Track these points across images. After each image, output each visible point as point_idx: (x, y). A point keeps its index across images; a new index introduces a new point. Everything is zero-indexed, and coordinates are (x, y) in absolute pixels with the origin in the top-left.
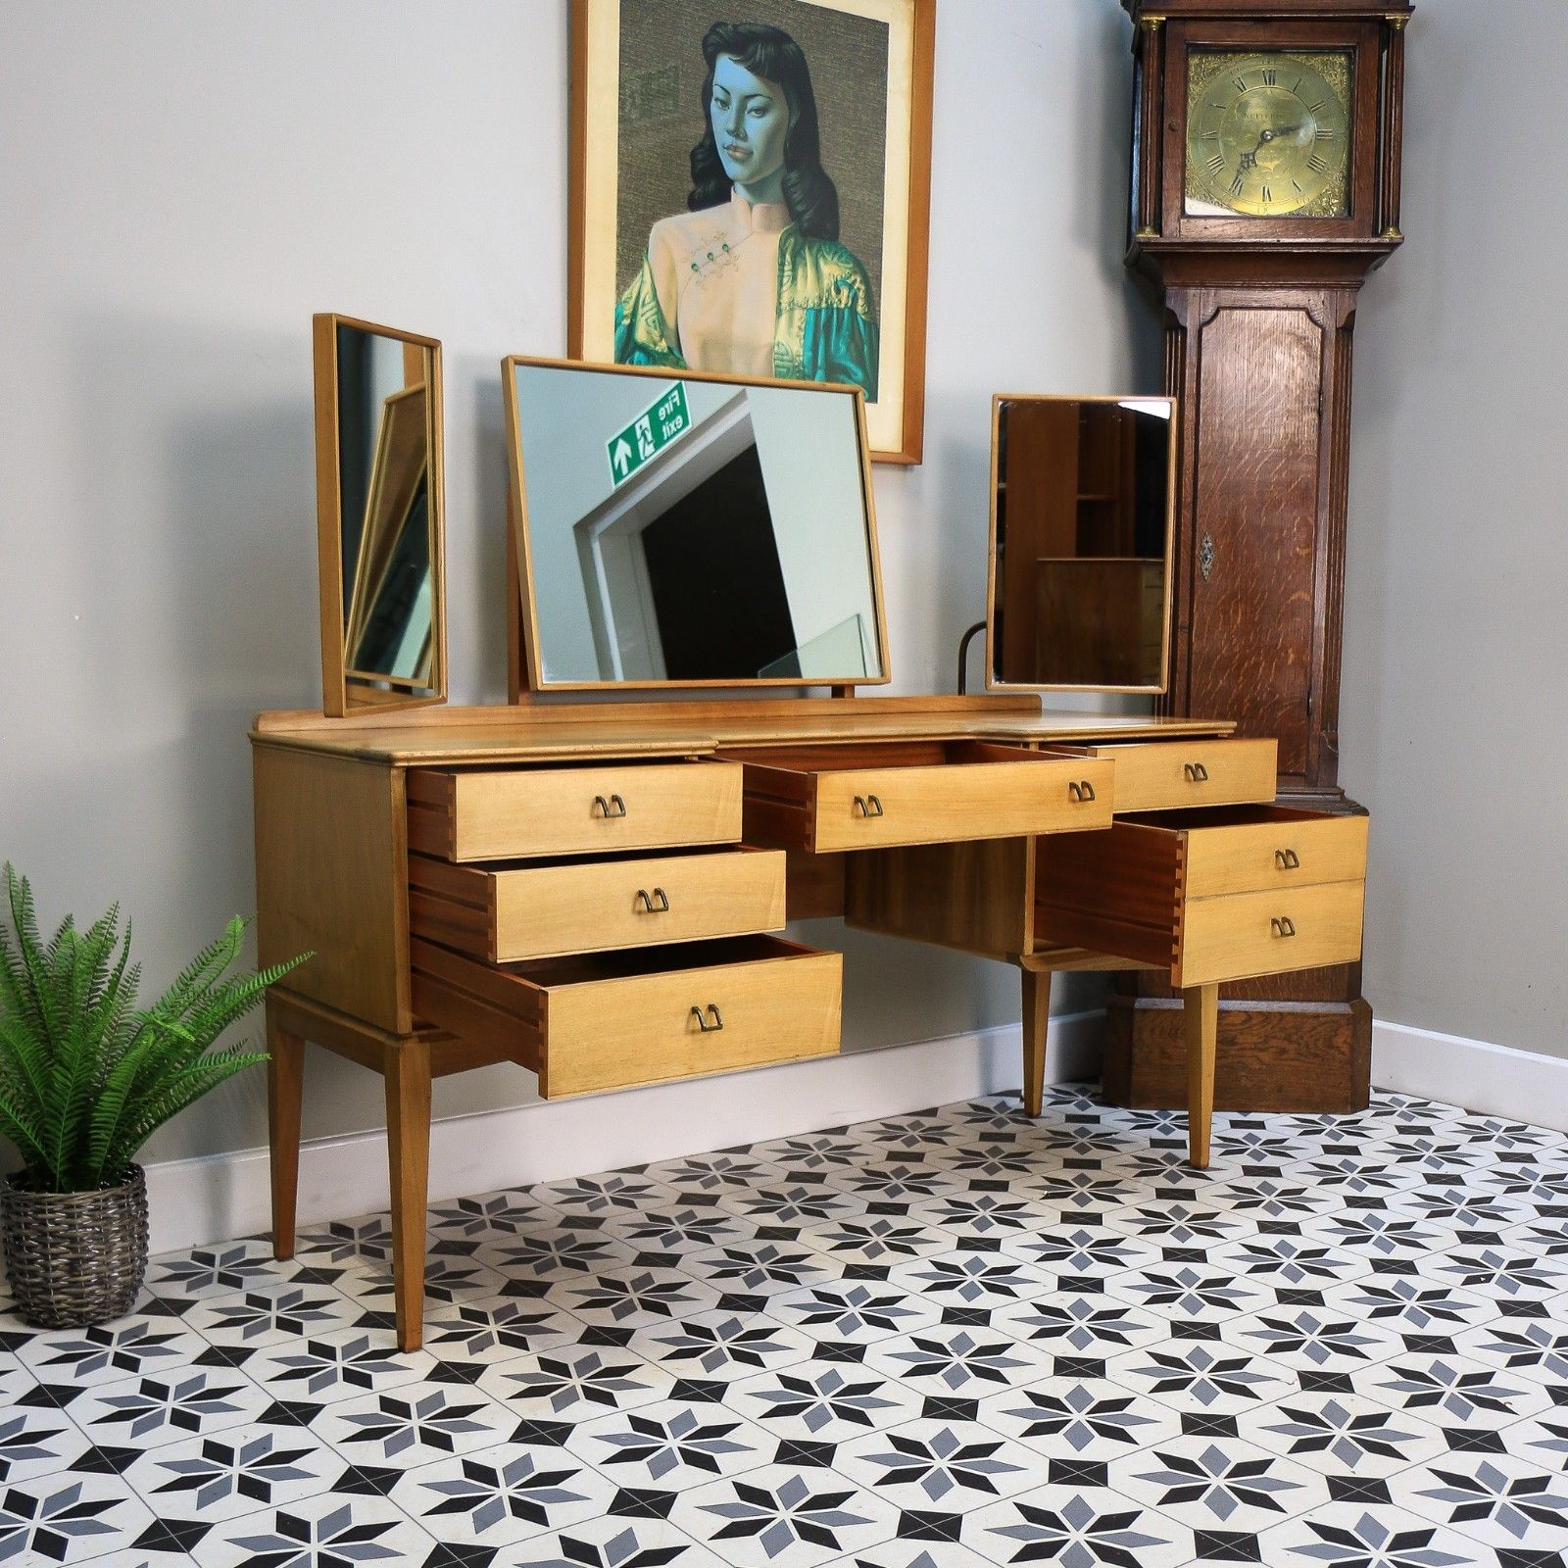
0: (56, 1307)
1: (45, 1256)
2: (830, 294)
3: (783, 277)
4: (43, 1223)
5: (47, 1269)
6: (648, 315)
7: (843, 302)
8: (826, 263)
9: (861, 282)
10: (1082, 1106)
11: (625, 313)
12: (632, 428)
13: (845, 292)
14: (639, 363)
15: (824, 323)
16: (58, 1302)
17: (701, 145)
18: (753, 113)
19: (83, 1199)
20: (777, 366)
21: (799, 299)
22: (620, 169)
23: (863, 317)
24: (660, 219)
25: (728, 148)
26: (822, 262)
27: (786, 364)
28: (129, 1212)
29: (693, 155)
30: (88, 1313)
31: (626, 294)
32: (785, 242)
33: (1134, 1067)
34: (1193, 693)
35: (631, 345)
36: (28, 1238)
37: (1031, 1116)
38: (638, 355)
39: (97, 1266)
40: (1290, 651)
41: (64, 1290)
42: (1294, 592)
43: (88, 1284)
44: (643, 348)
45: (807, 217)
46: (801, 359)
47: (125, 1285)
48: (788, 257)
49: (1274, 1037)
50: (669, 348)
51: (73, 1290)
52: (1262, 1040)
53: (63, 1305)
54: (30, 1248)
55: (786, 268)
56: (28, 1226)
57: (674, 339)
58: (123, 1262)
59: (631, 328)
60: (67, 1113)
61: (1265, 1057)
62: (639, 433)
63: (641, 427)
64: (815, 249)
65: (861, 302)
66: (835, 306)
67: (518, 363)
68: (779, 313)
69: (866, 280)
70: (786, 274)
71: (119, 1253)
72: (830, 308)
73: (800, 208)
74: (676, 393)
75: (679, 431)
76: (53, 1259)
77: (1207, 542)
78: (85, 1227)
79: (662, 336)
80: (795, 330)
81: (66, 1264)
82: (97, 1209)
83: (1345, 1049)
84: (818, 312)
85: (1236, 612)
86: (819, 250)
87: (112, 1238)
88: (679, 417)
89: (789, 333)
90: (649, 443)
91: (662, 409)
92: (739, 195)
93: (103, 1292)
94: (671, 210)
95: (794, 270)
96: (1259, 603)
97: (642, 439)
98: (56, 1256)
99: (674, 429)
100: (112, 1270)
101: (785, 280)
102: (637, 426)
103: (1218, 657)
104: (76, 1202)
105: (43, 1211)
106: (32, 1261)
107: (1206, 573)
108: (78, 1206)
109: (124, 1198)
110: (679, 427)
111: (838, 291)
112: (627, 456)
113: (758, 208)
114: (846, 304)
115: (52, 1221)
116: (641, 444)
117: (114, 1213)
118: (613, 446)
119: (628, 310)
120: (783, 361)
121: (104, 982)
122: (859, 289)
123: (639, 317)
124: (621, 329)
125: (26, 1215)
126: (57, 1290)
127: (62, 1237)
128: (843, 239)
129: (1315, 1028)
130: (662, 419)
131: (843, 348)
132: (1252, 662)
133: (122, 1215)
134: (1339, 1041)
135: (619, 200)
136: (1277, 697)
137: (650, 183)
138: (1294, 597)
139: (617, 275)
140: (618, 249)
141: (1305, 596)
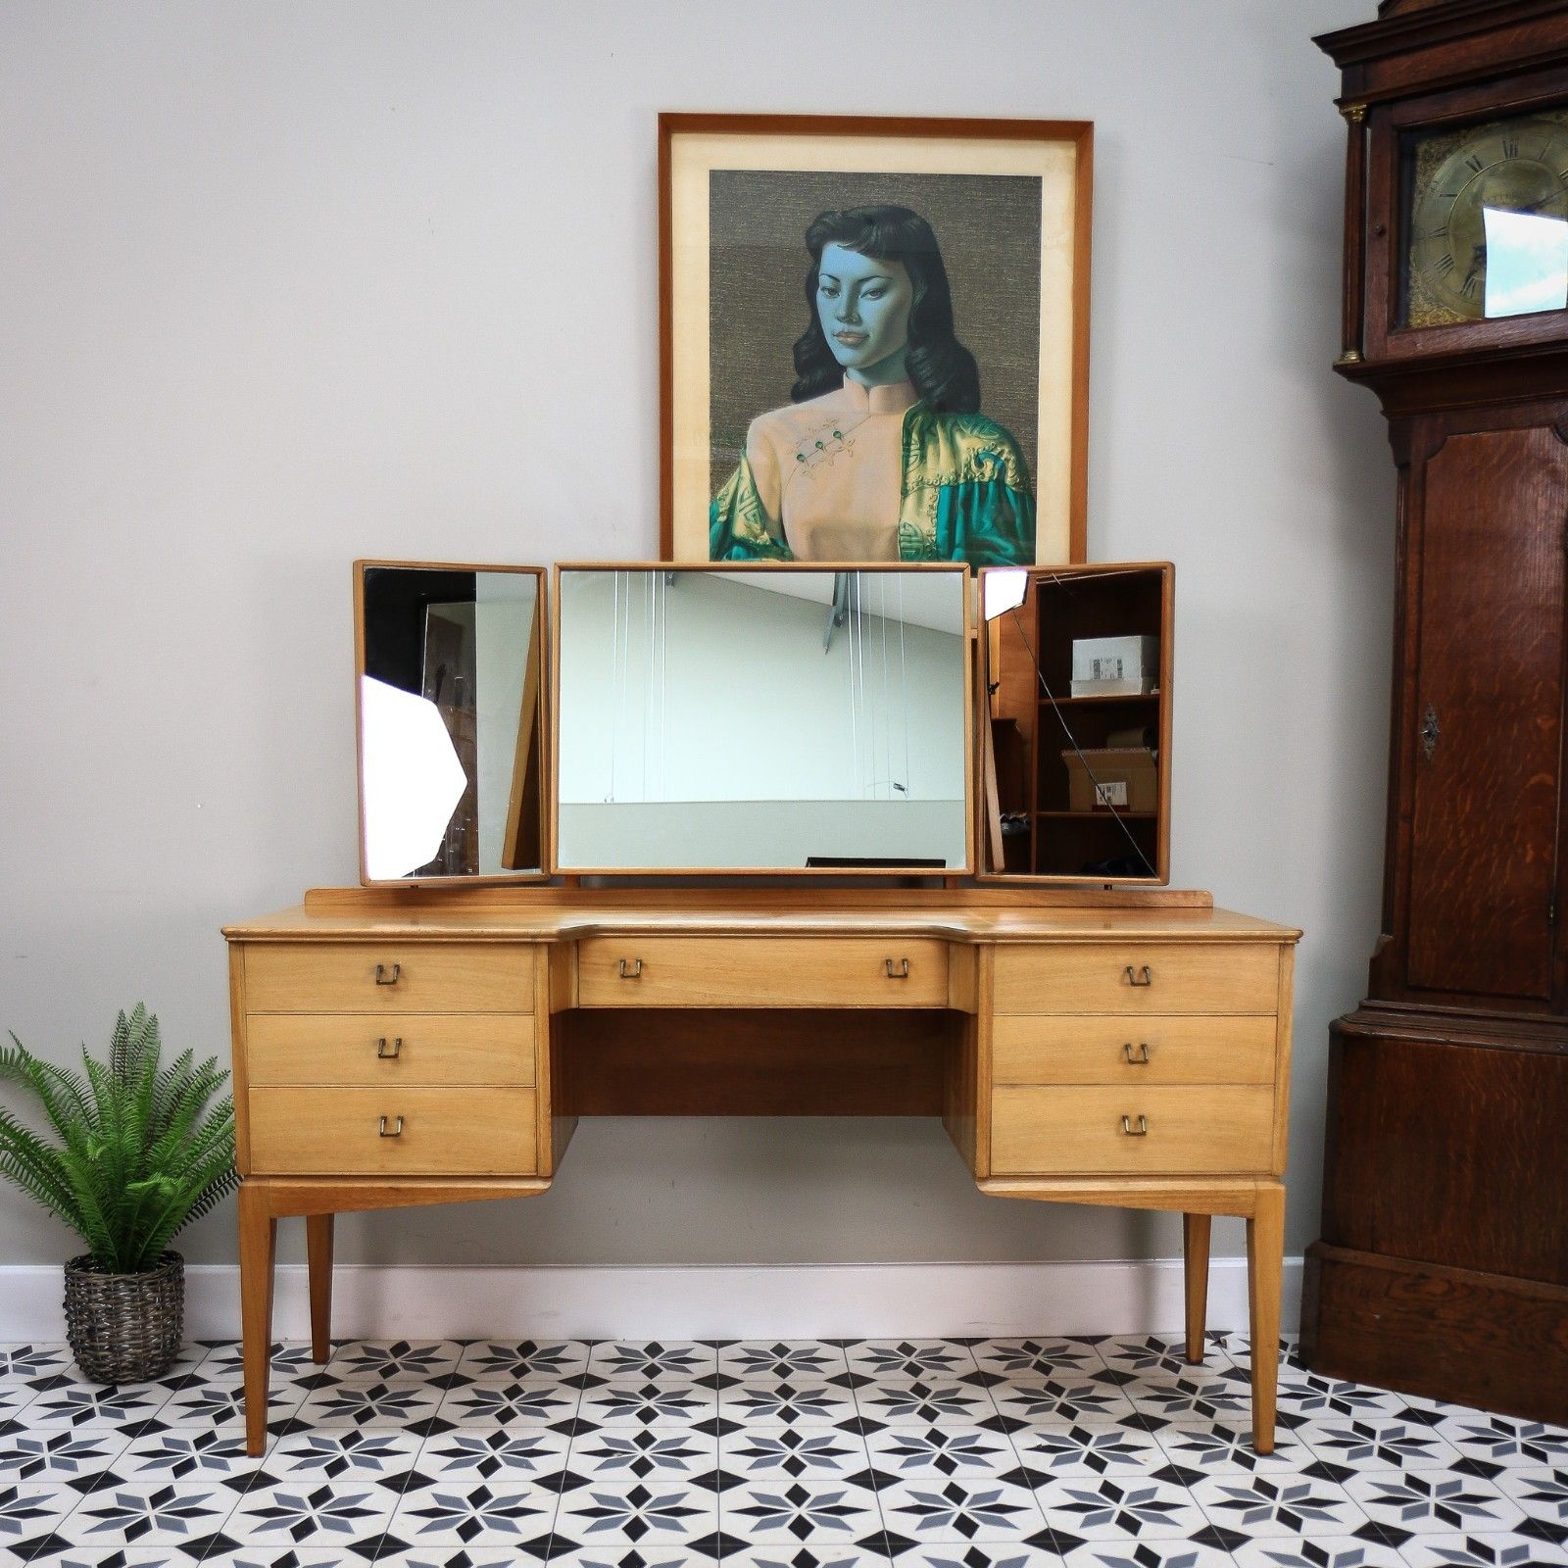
1: (75, 1319)
3: (908, 456)
4: (75, 1294)
5: (77, 1331)
7: (988, 474)
8: (963, 436)
13: (989, 464)
14: (738, 558)
15: (961, 498)
17: (806, 336)
18: (869, 296)
19: (100, 1279)
21: (930, 477)
22: (712, 372)
23: (1014, 489)
24: (759, 415)
25: (838, 336)
26: (958, 437)
27: (915, 545)
28: (140, 1296)
29: (796, 347)
30: (105, 1373)
31: (722, 491)
32: (911, 421)
35: (729, 540)
36: (70, 1303)
37: (1191, 1363)
38: (736, 549)
39: (109, 1335)
40: (1529, 846)
41: (87, 1350)
42: (1533, 773)
43: (103, 1349)
44: (742, 542)
45: (938, 391)
46: (934, 538)
47: (136, 1357)
48: (915, 436)
49: (1480, 1317)
50: (772, 539)
51: (93, 1352)
52: (1467, 1318)
53: (88, 1363)
55: (912, 447)
57: (777, 530)
58: (133, 1337)
59: (728, 525)
61: (1470, 1339)
64: (949, 425)
65: (1010, 474)
66: (976, 480)
67: (560, 569)
68: (905, 493)
69: (1016, 449)
70: (912, 454)
72: (969, 482)
73: (929, 384)
76: (80, 1324)
77: (1430, 715)
78: (100, 1302)
79: (763, 529)
80: (925, 509)
81: (88, 1330)
82: (109, 1289)
84: (954, 488)
85: (1464, 799)
86: (955, 424)
89: (918, 514)
92: (852, 381)
93: (115, 1359)
94: (772, 402)
95: (923, 447)
96: (1491, 787)
98: (80, 1321)
101: (912, 459)
103: (1444, 852)
104: (93, 1281)
105: (74, 1283)
107: (1429, 754)
108: (95, 1285)
109: (134, 1284)
111: (980, 464)
113: (877, 391)
114: (991, 478)
115: (79, 1292)
117: (125, 1295)
119: (724, 506)
120: (910, 542)
122: (1007, 460)
123: (737, 511)
124: (716, 526)
126: (83, 1349)
127: (85, 1307)
129: (1530, 1313)
131: (988, 524)
132: (1483, 858)
133: (133, 1298)
135: (713, 402)
136: (1513, 901)
137: (747, 381)
138: (1534, 780)
139: (711, 474)
140: (711, 450)
141: (1549, 779)
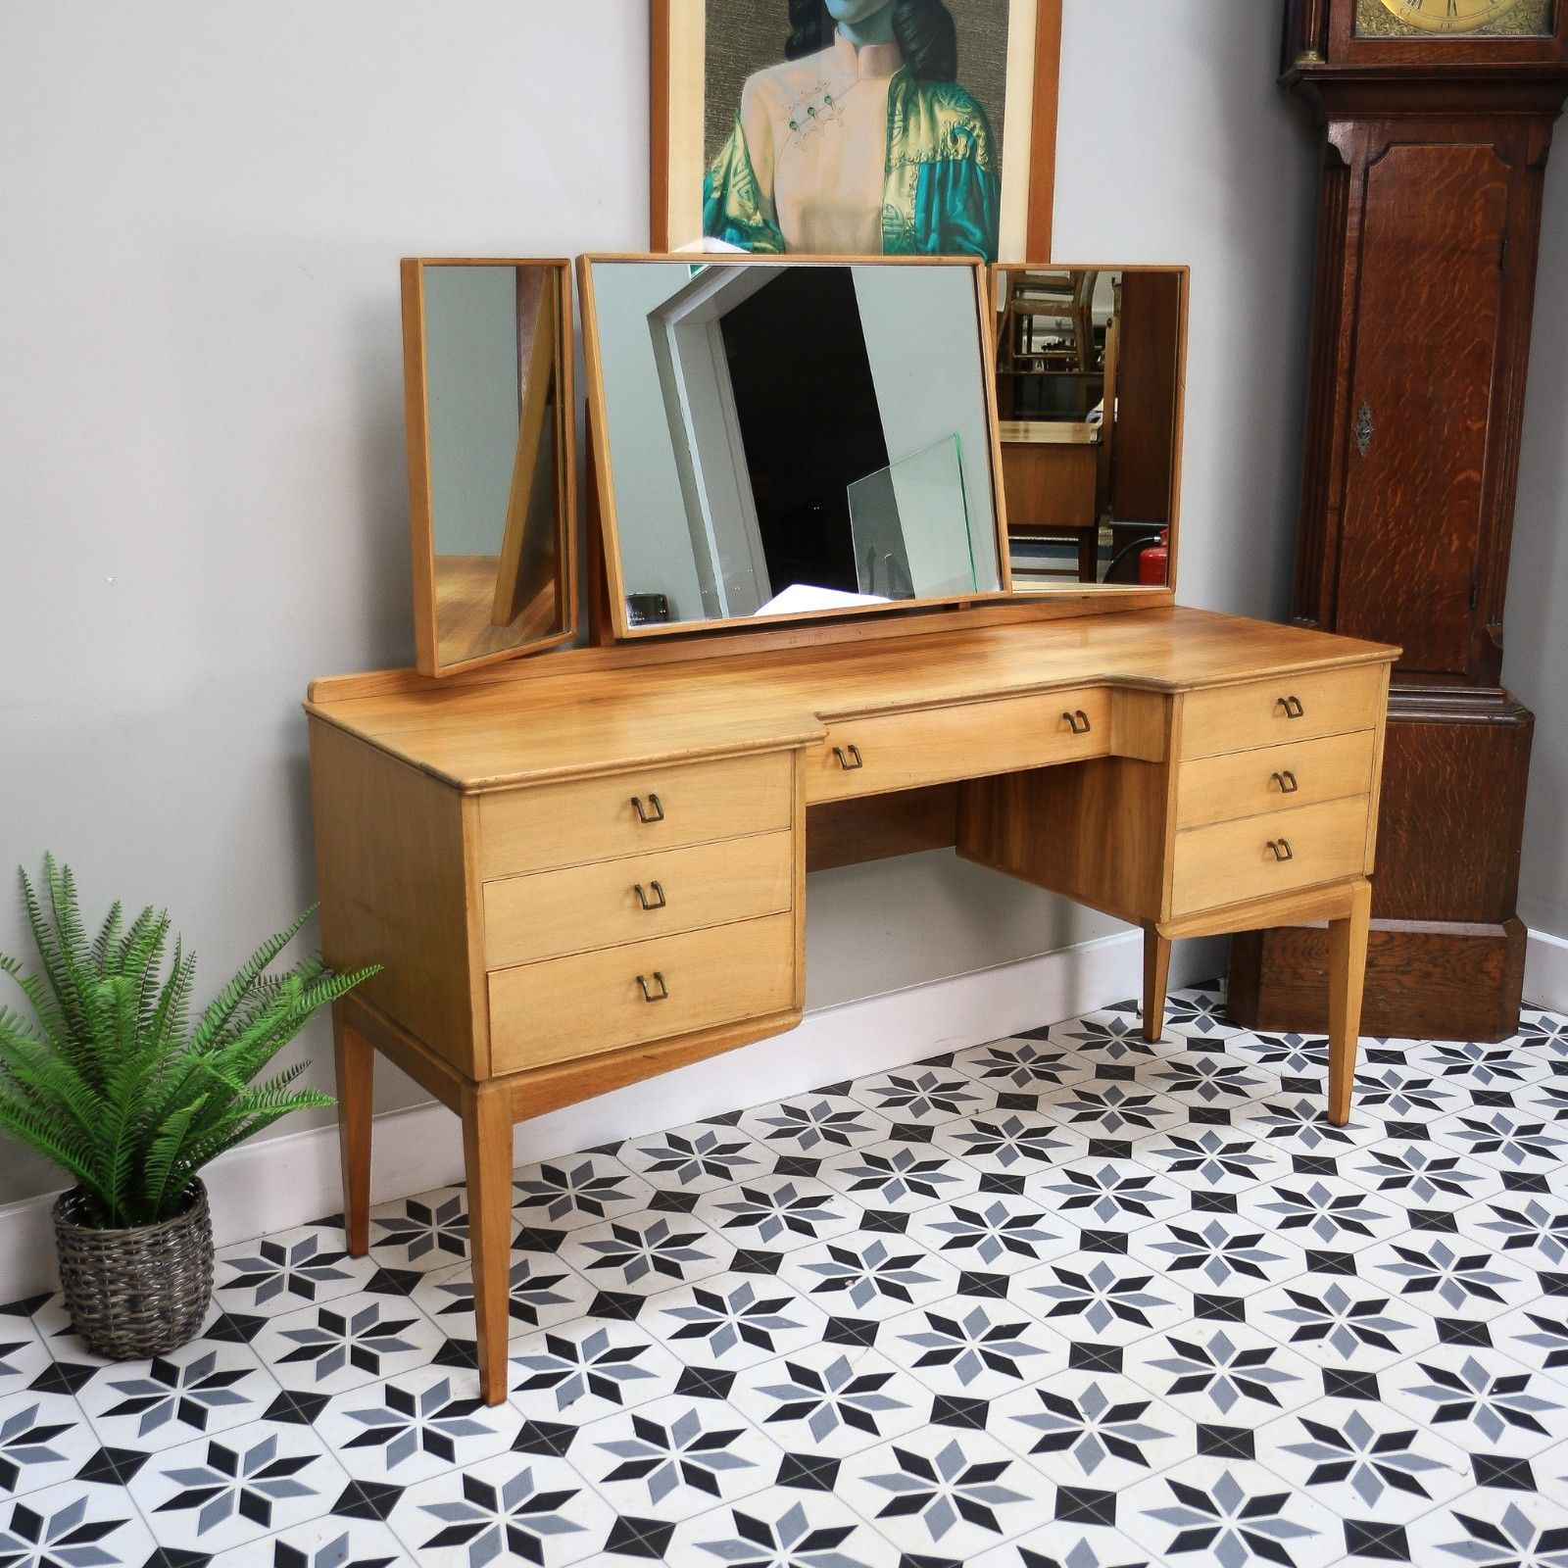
0: (117, 1342)
1: (102, 1292)
2: (946, 145)
4: (100, 1260)
5: (106, 1307)
6: (741, 184)
9: (981, 128)
10: (1205, 1026)
11: (715, 184)
13: (962, 141)
15: (938, 179)
16: (120, 1338)
19: (141, 1234)
20: (885, 233)
21: (911, 154)
22: (708, 16)
23: (983, 168)
24: (754, 72)
26: (937, 108)
27: (896, 229)
28: (191, 1240)
30: (151, 1347)
31: (716, 162)
32: (896, 89)
33: (1262, 987)
34: (1342, 582)
35: (722, 220)
36: (84, 1273)
37: (1151, 1042)
38: (729, 232)
39: (159, 1300)
40: (1454, 536)
41: (126, 1326)
42: (1461, 470)
43: (150, 1320)
44: (735, 224)
45: (921, 55)
46: (913, 222)
47: (191, 1315)
48: (899, 106)
49: (1417, 960)
50: (765, 221)
51: (134, 1326)
52: (1405, 962)
53: (125, 1340)
54: (88, 1284)
55: (897, 118)
56: (84, 1261)
57: (769, 210)
58: (187, 1293)
59: (721, 202)
60: (120, 1148)
61: (1407, 980)
64: (929, 95)
65: (980, 151)
66: (951, 158)
67: (595, 260)
68: (888, 170)
69: (986, 126)
70: (896, 126)
71: (181, 1284)
72: (945, 160)
73: (913, 47)
76: (112, 1295)
77: (1365, 413)
78: (145, 1262)
79: (756, 208)
80: (906, 189)
81: (126, 1301)
82: (156, 1243)
83: (1496, 974)
84: (932, 166)
85: (1395, 493)
86: (935, 94)
87: (174, 1270)
89: (900, 194)
92: (843, 36)
93: (166, 1327)
94: (765, 59)
95: (906, 120)
96: (1421, 483)
98: (114, 1293)
100: (176, 1303)
101: (896, 132)
103: (1373, 543)
104: (133, 1238)
105: (98, 1248)
106: (90, 1297)
107: (1362, 449)
108: (136, 1242)
109: (184, 1227)
111: (955, 141)
113: (865, 51)
114: (964, 155)
115: (109, 1257)
117: (175, 1244)
119: (717, 181)
120: (891, 226)
121: (154, 996)
122: (978, 136)
123: (730, 188)
124: (710, 204)
125: (81, 1250)
126: (119, 1327)
127: (122, 1275)
128: (961, 80)
129: (1463, 951)
131: (960, 207)
132: (1411, 549)
133: (183, 1245)
134: (1490, 966)
135: (708, 53)
136: (1437, 587)
137: (743, 31)
138: (1461, 477)
139: (706, 141)
140: (706, 111)
141: (1475, 475)
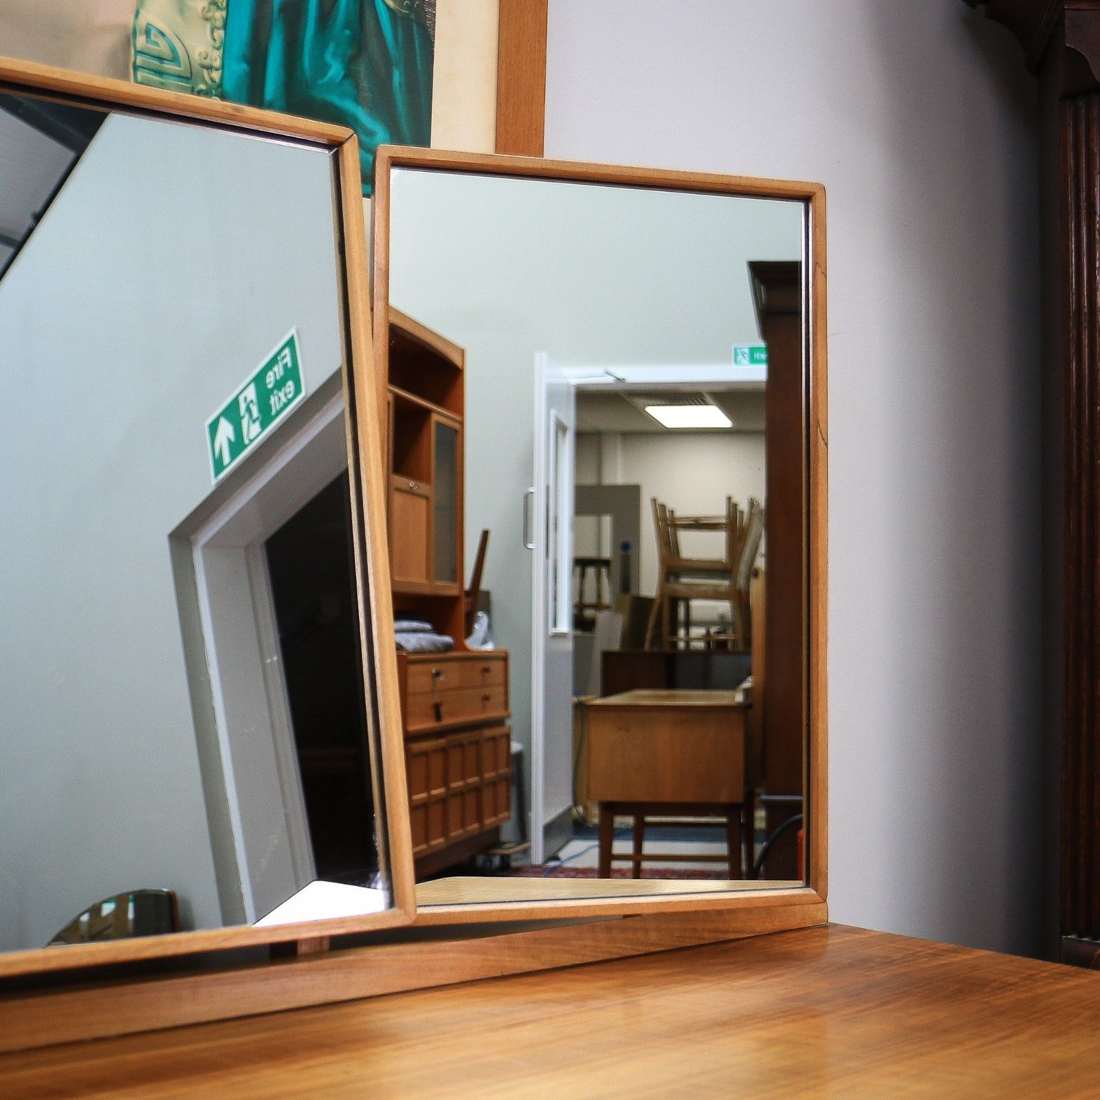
12: (236, 401)
62: (243, 407)
63: (246, 399)
74: (287, 351)
75: (290, 401)
88: (290, 383)
90: (254, 421)
91: (270, 374)
97: (247, 416)
99: (284, 400)
102: (241, 399)
110: (290, 396)
112: (229, 440)
116: (245, 422)
118: (214, 427)
130: (270, 386)
